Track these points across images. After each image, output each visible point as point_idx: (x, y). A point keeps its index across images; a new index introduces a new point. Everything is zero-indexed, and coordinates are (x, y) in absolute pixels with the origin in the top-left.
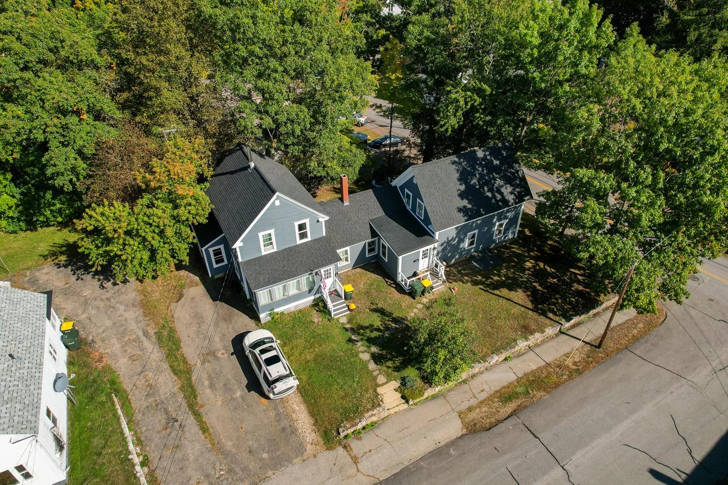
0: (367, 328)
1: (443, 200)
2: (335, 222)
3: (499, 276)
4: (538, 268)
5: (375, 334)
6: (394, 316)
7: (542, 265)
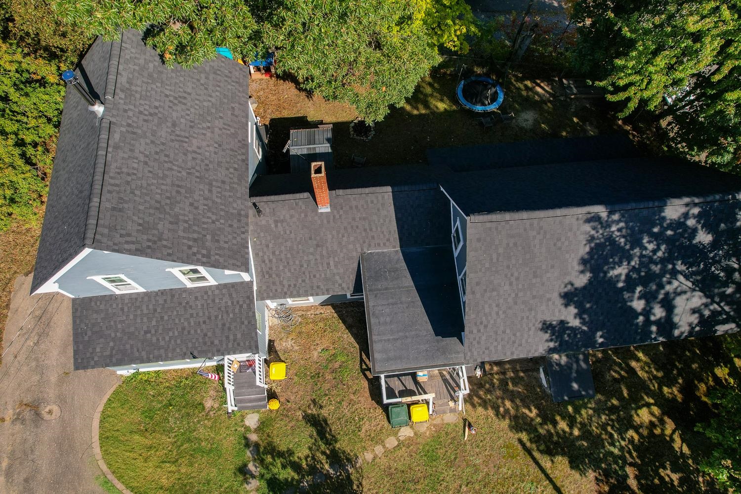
0: (281, 454)
1: (516, 303)
2: (289, 244)
3: (572, 425)
4: (658, 431)
5: (288, 474)
6: (338, 446)
7: (670, 426)
